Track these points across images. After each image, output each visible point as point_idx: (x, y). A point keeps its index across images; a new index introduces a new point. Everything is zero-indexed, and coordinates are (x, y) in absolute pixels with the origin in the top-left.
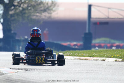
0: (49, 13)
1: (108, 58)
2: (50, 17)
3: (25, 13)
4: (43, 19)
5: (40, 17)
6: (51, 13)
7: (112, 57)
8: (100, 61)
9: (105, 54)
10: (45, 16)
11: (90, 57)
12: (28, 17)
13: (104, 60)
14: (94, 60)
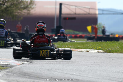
1: (91, 50)
3: (8, 10)
5: (21, 13)
6: (30, 11)
7: (95, 48)
8: (85, 52)
10: (25, 13)
11: (76, 48)
12: (11, 13)
13: (88, 52)
14: (79, 51)
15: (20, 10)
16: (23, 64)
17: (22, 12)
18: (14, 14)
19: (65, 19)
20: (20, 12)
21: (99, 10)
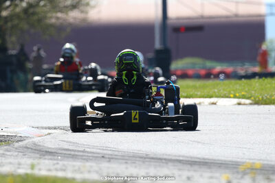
0: (82, 12)
1: (222, 99)
3: (33, 14)
6: (87, 12)
7: (232, 96)
8: (207, 105)
9: (216, 90)
13: (215, 104)
17: (68, 17)
18: (48, 21)
19: (177, 30)
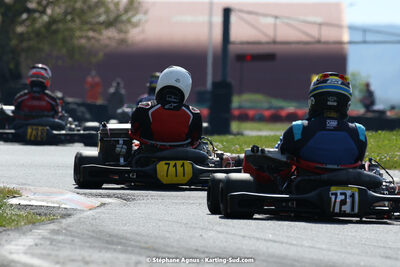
0: (120, 31)
2: (123, 41)
3: (56, 32)
4: (106, 46)
5: (98, 40)
6: (126, 32)
10: (109, 38)
12: (64, 40)
15: (94, 31)
16: (103, 205)
17: (101, 37)
18: (76, 42)
19: (241, 58)
20: (93, 38)
21: (352, 28)
